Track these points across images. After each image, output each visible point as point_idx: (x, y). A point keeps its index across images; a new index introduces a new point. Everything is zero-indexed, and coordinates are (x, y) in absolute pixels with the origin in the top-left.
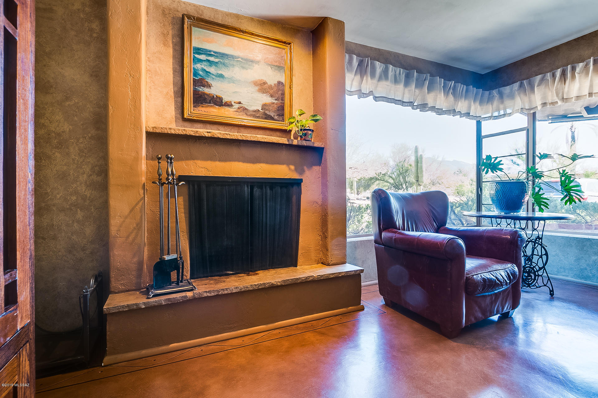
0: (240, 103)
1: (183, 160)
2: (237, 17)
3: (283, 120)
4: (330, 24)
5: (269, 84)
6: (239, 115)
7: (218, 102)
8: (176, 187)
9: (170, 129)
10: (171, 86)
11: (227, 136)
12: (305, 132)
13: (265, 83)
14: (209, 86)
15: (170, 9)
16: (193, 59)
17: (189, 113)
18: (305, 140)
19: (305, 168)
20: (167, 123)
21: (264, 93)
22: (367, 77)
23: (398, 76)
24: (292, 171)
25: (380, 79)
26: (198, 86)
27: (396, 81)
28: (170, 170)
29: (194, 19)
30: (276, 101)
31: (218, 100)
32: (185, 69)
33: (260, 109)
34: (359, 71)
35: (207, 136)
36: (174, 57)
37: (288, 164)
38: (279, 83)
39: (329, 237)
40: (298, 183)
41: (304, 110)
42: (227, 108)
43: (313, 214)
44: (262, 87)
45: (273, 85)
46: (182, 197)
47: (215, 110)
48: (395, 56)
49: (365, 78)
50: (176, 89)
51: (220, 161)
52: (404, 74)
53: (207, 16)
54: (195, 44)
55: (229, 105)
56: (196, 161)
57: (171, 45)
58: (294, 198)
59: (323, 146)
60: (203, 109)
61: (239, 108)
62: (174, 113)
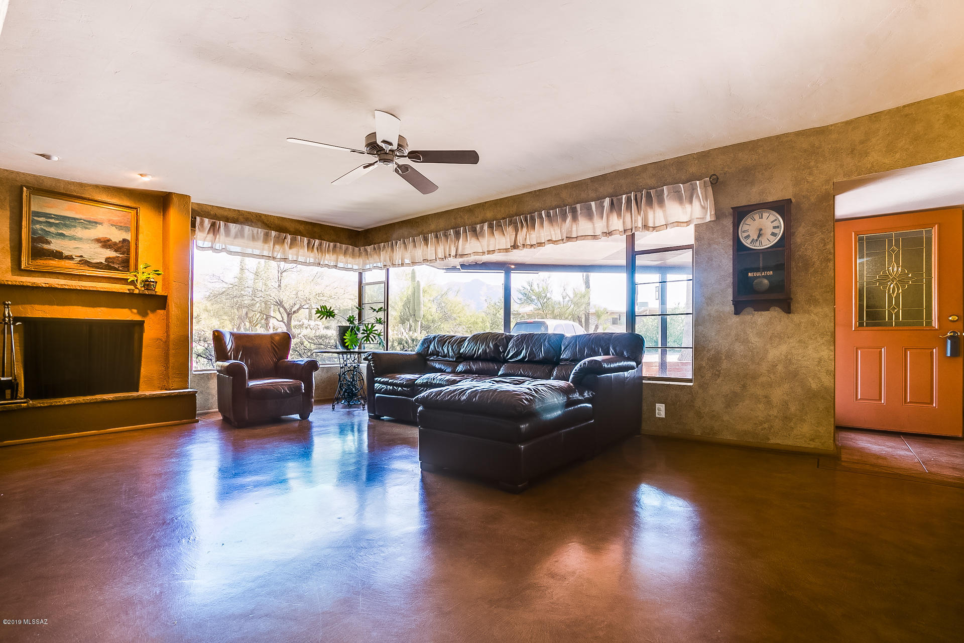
0: (81, 256)
1: (20, 304)
2: (81, 185)
3: (128, 271)
4: (175, 199)
5: (113, 241)
6: (81, 267)
7: (59, 255)
8: (12, 326)
9: (7, 281)
10: (8, 242)
11: (65, 286)
12: (147, 284)
13: (109, 240)
14: (49, 243)
15: (8, 179)
16: (32, 221)
17: (27, 265)
18: (147, 289)
19: (149, 311)
20: (3, 272)
21: (107, 248)
22: (220, 236)
23: (255, 235)
24: (135, 313)
25: (236, 237)
26: (37, 243)
27: (254, 238)
28: (6, 313)
29: (34, 189)
30: (121, 255)
31: (58, 254)
32: (23, 230)
33: (103, 261)
34: (212, 230)
35: (44, 286)
36: (11, 218)
37: (130, 308)
38: (124, 240)
39: (170, 367)
40: (141, 324)
41: (149, 264)
42: (67, 261)
43: (157, 349)
44: (106, 243)
45: (118, 242)
46: (17, 334)
47: (54, 262)
48: (257, 216)
49: (217, 237)
50: (13, 244)
51: (58, 305)
52: (262, 234)
53: (47, 184)
54: (34, 208)
55: (70, 258)
56: (32, 305)
57: (8, 209)
58: (136, 336)
59: (166, 294)
60: (42, 262)
61: (80, 261)
62: (10, 264)
